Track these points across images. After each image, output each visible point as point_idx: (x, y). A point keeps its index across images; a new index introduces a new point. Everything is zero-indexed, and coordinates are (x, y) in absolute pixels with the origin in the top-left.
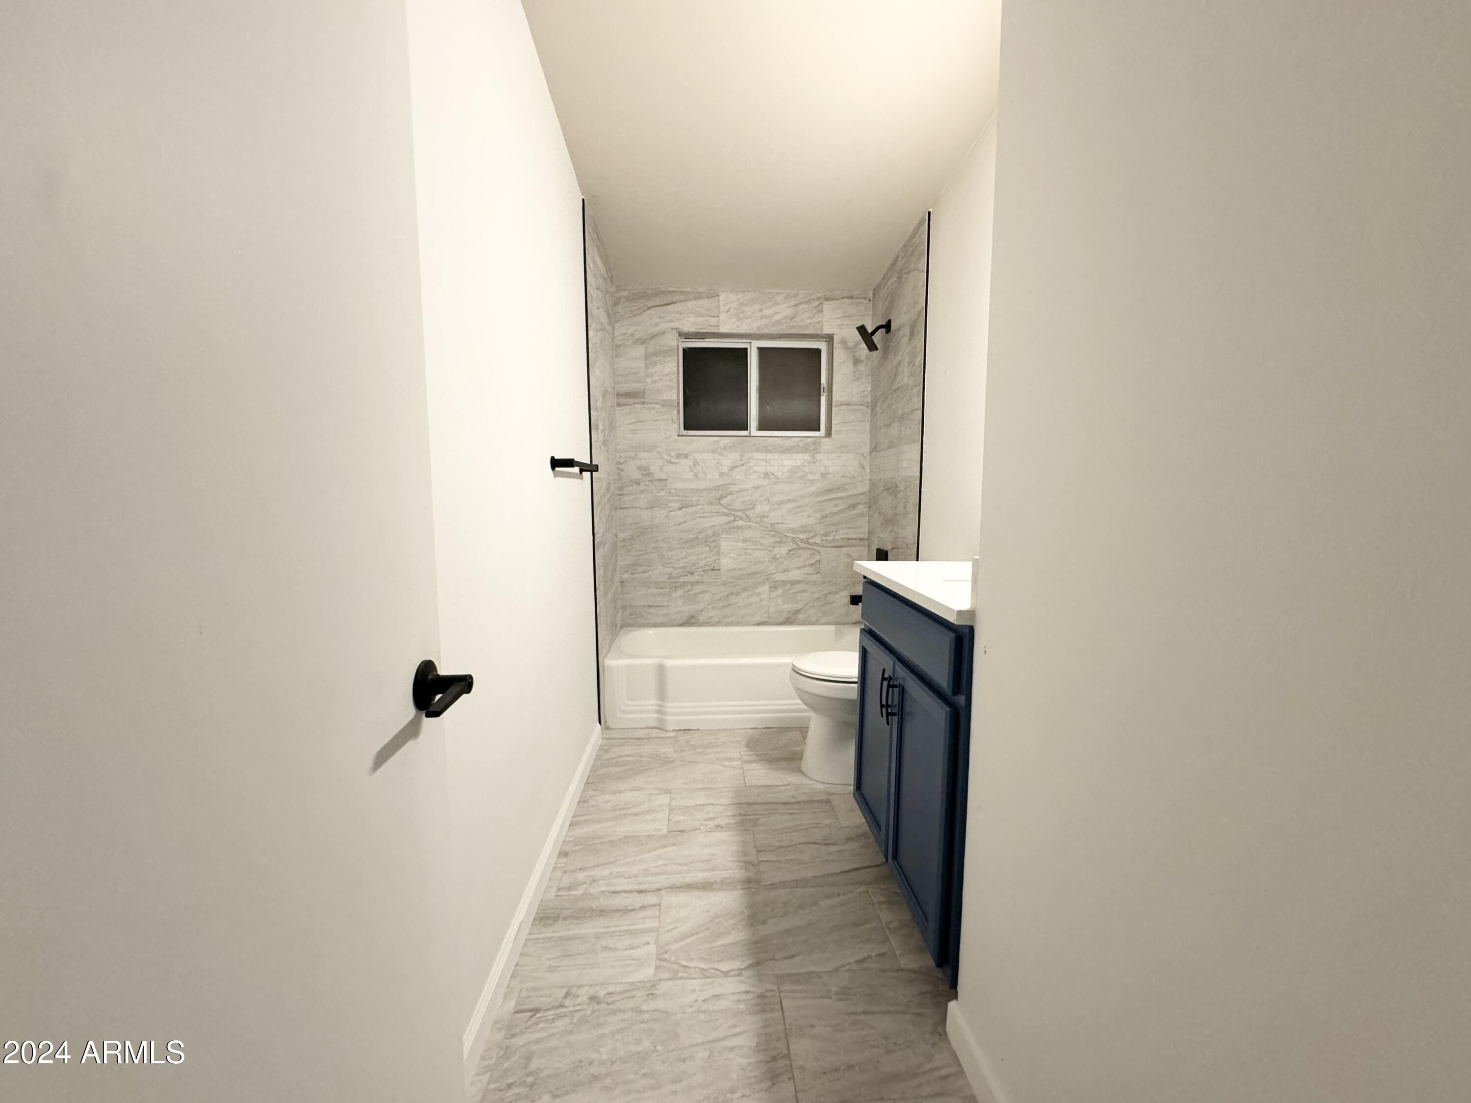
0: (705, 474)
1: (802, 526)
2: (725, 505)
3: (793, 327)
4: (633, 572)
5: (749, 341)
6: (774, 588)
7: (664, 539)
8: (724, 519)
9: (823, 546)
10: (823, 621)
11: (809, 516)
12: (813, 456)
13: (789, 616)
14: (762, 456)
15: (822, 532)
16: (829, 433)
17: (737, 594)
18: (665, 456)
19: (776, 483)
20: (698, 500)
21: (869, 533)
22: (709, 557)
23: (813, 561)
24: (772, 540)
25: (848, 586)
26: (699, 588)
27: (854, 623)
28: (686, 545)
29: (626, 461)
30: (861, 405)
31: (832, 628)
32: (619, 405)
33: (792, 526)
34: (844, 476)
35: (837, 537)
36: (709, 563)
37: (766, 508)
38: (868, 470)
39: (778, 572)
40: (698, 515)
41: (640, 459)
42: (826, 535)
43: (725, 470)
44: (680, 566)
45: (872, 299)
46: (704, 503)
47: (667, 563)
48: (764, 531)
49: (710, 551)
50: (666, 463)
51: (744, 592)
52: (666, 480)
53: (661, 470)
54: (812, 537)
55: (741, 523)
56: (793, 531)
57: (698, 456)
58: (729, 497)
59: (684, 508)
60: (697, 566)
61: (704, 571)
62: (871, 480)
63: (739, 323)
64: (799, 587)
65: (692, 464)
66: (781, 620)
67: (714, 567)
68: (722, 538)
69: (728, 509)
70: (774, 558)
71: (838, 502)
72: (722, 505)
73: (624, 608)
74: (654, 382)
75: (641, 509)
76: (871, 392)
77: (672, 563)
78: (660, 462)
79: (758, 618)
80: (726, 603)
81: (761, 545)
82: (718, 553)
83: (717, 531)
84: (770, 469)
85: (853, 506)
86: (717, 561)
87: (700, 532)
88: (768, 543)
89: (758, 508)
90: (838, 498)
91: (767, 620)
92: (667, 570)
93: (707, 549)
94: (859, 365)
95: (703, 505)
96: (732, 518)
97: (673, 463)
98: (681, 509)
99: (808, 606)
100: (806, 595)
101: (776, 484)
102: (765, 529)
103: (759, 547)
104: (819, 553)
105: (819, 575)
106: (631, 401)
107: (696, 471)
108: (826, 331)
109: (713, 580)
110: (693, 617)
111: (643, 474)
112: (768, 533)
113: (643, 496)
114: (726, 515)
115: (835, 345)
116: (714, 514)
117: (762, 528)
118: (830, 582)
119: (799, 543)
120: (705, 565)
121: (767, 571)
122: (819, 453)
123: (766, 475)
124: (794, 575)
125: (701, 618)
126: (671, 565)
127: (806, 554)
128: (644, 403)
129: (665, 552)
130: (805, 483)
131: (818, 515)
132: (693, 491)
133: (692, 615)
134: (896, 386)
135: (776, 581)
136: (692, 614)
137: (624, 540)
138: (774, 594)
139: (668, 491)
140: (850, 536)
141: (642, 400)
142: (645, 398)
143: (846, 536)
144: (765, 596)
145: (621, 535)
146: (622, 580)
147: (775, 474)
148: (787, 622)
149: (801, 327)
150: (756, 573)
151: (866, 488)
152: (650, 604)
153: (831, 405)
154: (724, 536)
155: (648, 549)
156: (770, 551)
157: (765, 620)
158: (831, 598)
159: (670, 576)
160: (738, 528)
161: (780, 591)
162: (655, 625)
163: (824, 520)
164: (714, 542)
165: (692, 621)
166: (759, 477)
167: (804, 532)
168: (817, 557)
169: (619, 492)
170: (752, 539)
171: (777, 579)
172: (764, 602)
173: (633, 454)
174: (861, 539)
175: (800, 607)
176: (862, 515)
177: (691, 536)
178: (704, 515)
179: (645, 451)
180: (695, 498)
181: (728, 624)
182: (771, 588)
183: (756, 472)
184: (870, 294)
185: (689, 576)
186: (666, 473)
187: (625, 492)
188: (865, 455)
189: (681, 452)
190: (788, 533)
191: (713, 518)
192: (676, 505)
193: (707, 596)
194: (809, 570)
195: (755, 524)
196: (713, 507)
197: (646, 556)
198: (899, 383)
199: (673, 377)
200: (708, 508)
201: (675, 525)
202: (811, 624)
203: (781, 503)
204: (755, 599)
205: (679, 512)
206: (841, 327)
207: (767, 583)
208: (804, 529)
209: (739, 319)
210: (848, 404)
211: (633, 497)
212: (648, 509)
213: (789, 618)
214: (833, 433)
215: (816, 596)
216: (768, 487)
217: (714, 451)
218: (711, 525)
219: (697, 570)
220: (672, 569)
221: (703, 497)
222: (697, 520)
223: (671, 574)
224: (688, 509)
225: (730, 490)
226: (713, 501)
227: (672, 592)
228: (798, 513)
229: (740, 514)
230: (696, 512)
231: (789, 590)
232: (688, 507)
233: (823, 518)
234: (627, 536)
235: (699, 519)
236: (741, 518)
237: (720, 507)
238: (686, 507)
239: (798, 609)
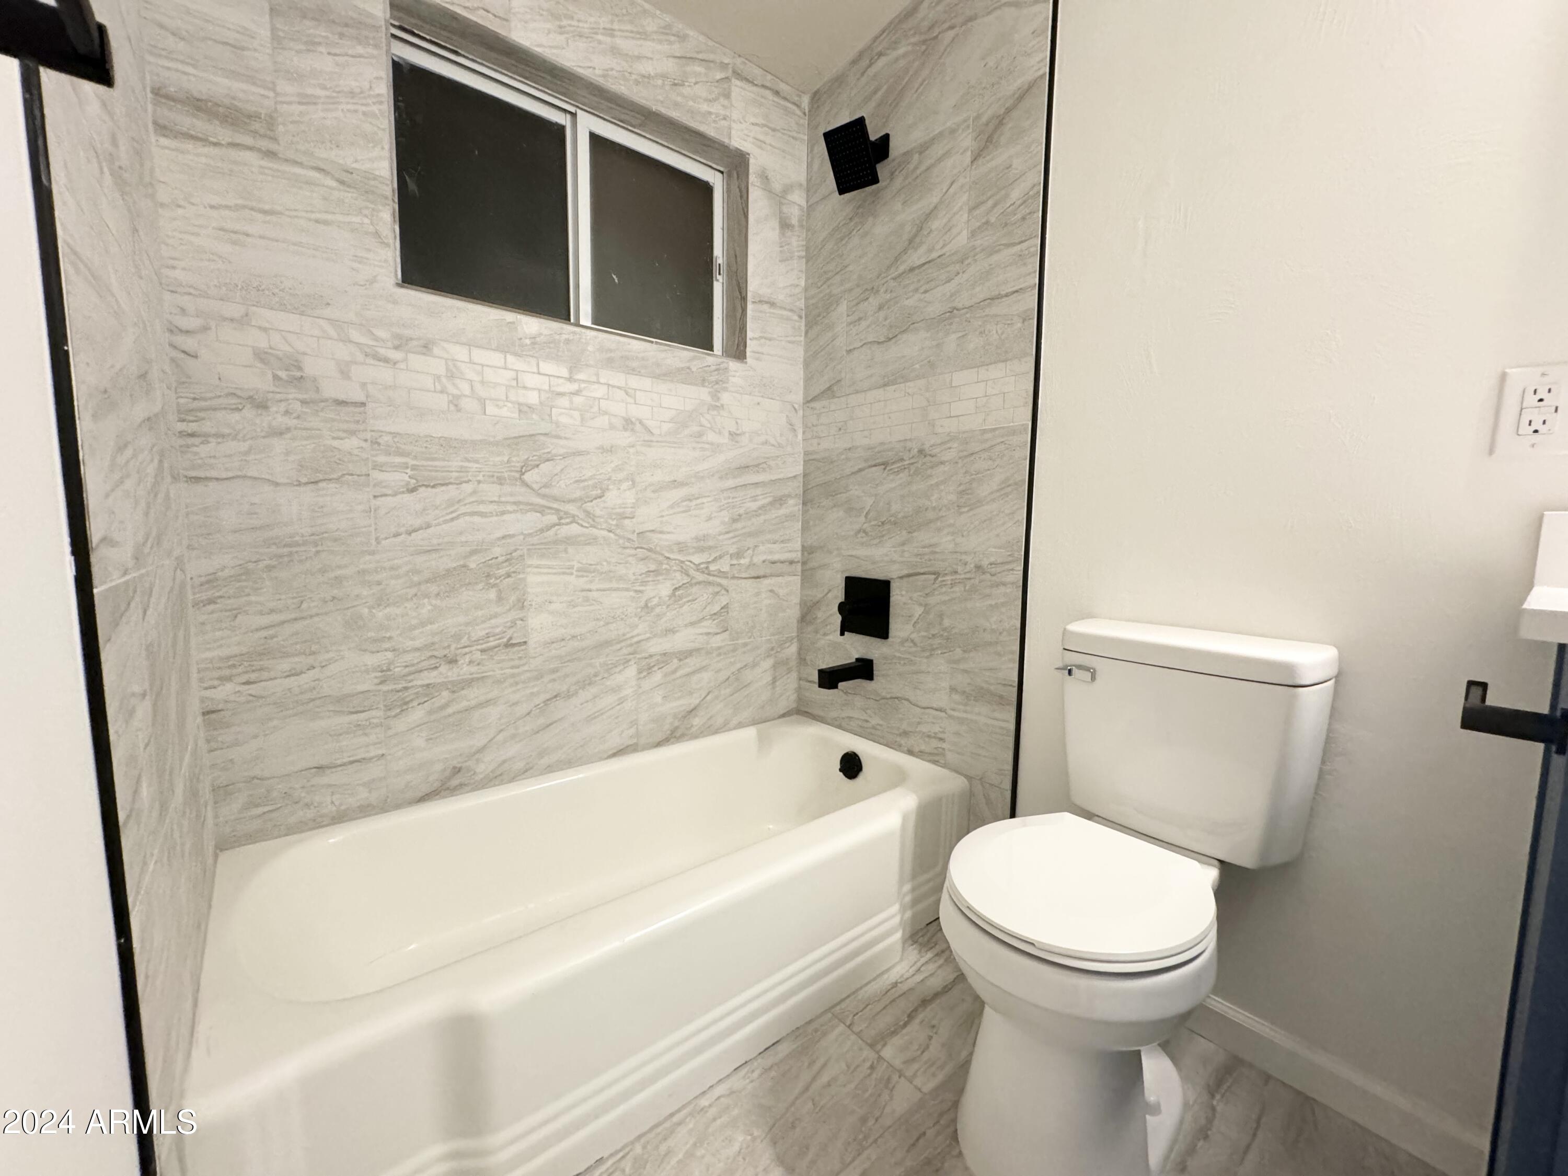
0: (482, 402)
1: (697, 539)
2: (535, 486)
3: (676, 105)
4: (253, 676)
5: (572, 109)
6: (646, 670)
7: (362, 572)
8: (530, 521)
9: (734, 578)
10: (734, 722)
11: (709, 519)
12: (715, 396)
13: (676, 723)
14: (618, 379)
15: (733, 550)
16: (737, 351)
17: (569, 695)
18: (355, 335)
19: (648, 444)
20: (462, 470)
21: (808, 550)
22: (496, 616)
23: (717, 608)
24: (642, 568)
25: (772, 649)
26: (474, 695)
27: (783, 716)
28: (433, 588)
29: (206, 329)
30: (791, 310)
31: (750, 733)
32: (162, 129)
33: (681, 538)
34: (766, 443)
35: (755, 560)
36: (498, 630)
37: (630, 497)
38: (800, 437)
39: (655, 636)
40: (464, 509)
41: (265, 330)
42: (739, 555)
43: (533, 398)
44: (418, 643)
45: (807, 111)
46: (480, 478)
47: (375, 641)
48: (625, 548)
49: (500, 599)
50: (360, 357)
51: (583, 688)
52: (363, 404)
53: (345, 374)
54: (715, 560)
55: (574, 529)
56: (682, 547)
57: (460, 353)
58: (545, 467)
59: (422, 489)
60: (464, 641)
61: (483, 651)
62: (806, 453)
64: (693, 662)
65: (442, 371)
66: (660, 736)
67: (511, 638)
68: (529, 566)
69: (544, 496)
70: (646, 606)
71: (759, 491)
72: (527, 486)
73: (222, 792)
74: (307, 100)
75: (277, 484)
76: (806, 289)
77: (390, 638)
78: (343, 352)
79: (615, 740)
80: (542, 721)
81: (621, 578)
82: (521, 604)
83: (515, 550)
84: (635, 412)
85: (779, 501)
86: (519, 622)
87: (474, 552)
88: (634, 574)
89: (613, 498)
90: (756, 484)
91: (635, 741)
92: (371, 660)
93: (492, 594)
94: (789, 233)
95: (479, 482)
96: (553, 518)
97: (386, 360)
98: (413, 490)
99: (709, 698)
100: (706, 676)
101: (650, 446)
102: (627, 544)
103: (614, 585)
104: (727, 591)
105: (726, 635)
106: (224, 134)
107: (455, 392)
108: (737, 142)
109: (508, 671)
110: (457, 771)
111: (276, 377)
112: (633, 552)
113: (279, 445)
114: (542, 510)
115: (752, 178)
116: (510, 508)
117: (621, 541)
118: (745, 645)
119: (692, 572)
120: (488, 636)
121: (632, 637)
122: (725, 389)
123: (628, 424)
124: (683, 640)
125: (483, 768)
126: (387, 645)
127: (704, 595)
128: (270, 154)
129: (366, 610)
130: (703, 449)
131: (725, 516)
132: (448, 444)
133: (454, 768)
134: (916, 257)
135: (651, 656)
136: (455, 763)
137: (211, 581)
138: (647, 684)
139: (368, 435)
140: (776, 557)
141: (264, 144)
142: (274, 139)
143: (770, 557)
144: (628, 691)
145: (198, 567)
146: (211, 707)
147: (645, 421)
148: (673, 737)
149: (691, 112)
150: (607, 643)
151: (799, 469)
152: (324, 762)
153: (744, 299)
154: (535, 561)
155: (304, 606)
156: (636, 591)
157: (630, 742)
158: (748, 675)
159: (385, 674)
160: (569, 541)
161: (658, 677)
162: (340, 818)
163: (735, 526)
164: (508, 575)
165: (455, 782)
166: (612, 427)
167: (701, 550)
168: (724, 600)
169: (181, 426)
170: (599, 567)
171: (652, 650)
172: (628, 705)
173: (234, 310)
174: (791, 562)
175: (694, 701)
176: (790, 517)
177: (445, 562)
178: (482, 508)
179: (282, 307)
180: (456, 463)
181: (550, 769)
182: (640, 672)
183: (606, 413)
184: (805, 101)
185: (444, 669)
186: (363, 385)
187: (207, 427)
188: (796, 406)
189: (407, 332)
190: (672, 551)
191: (506, 517)
192: (400, 478)
193: (494, 713)
194: (709, 626)
195: (605, 533)
196: (507, 489)
197: (298, 626)
198: (931, 250)
199: (375, 108)
200: (492, 491)
201: (396, 535)
202: (716, 732)
203: (658, 489)
204: (610, 699)
205: (407, 497)
206: (760, 143)
207: (632, 662)
208: (702, 544)
210: (772, 304)
211: (244, 446)
212: (300, 484)
213: (677, 728)
214: (748, 354)
215: (723, 676)
216: (632, 450)
217: (503, 349)
218: (499, 534)
219: (467, 650)
220: (390, 655)
221: (477, 462)
222: (461, 520)
223: (389, 670)
224: (434, 490)
225: (546, 451)
226: (506, 475)
227: (395, 716)
228: (689, 511)
229: (571, 508)
230: (459, 501)
231: (674, 672)
232: (433, 487)
233: (734, 521)
234: (223, 569)
235: (467, 518)
236: (574, 520)
237: (523, 489)
238: (427, 486)
239: (692, 706)
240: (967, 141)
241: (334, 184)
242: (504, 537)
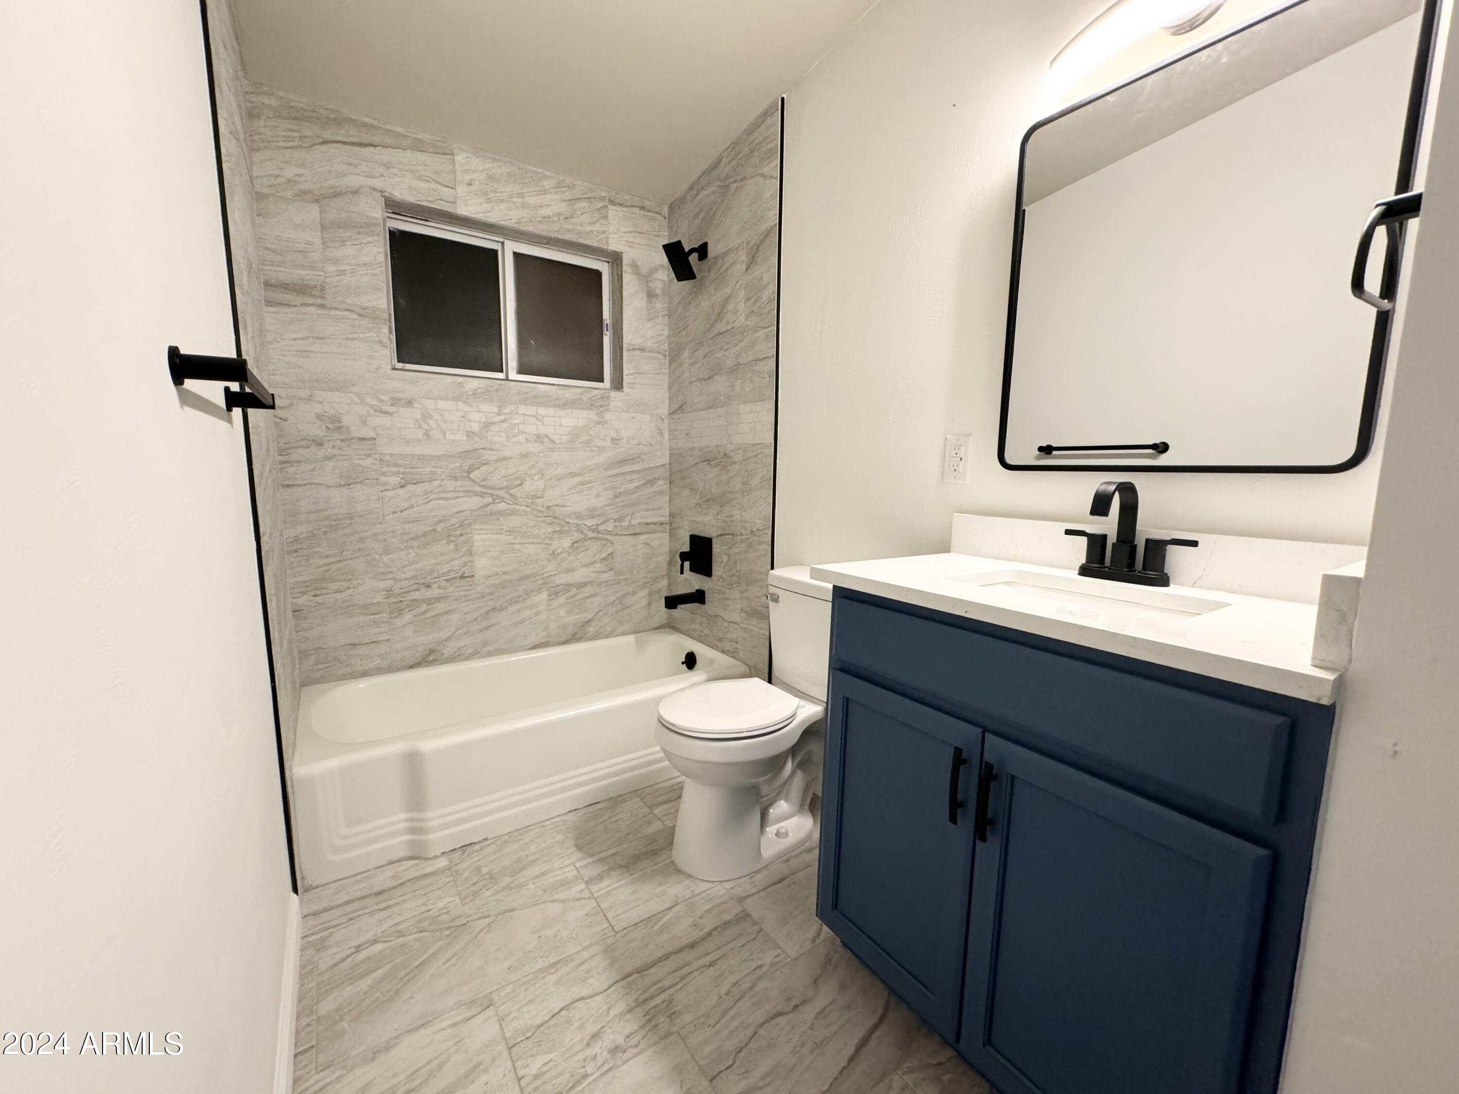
0: (444, 433)
1: (588, 509)
2: (478, 481)
3: (568, 230)
4: (318, 592)
5: (501, 240)
6: (554, 594)
7: (375, 535)
8: (475, 502)
9: (617, 535)
10: (619, 631)
11: (597, 496)
12: (601, 415)
13: (576, 630)
14: (531, 410)
15: (616, 516)
16: (618, 384)
17: (501, 609)
18: (369, 400)
19: (552, 450)
20: (432, 473)
21: (672, 515)
22: (454, 559)
23: (605, 555)
24: (550, 529)
25: (648, 583)
26: (441, 607)
27: (657, 628)
28: (416, 543)
29: (291, 405)
30: (658, 352)
31: (631, 638)
32: (269, 303)
33: (578, 510)
34: (639, 444)
35: (633, 522)
36: (456, 568)
37: (540, 484)
38: (667, 437)
39: (560, 573)
40: (434, 496)
41: (321, 403)
42: (621, 519)
43: (476, 427)
44: (407, 576)
45: (667, 216)
46: (443, 477)
47: (383, 573)
48: (538, 517)
49: (456, 550)
50: (372, 411)
51: (511, 605)
52: (374, 439)
53: (364, 423)
54: (603, 523)
55: (502, 506)
56: (578, 515)
57: (430, 404)
58: (484, 469)
59: (408, 486)
60: (435, 574)
61: (447, 580)
62: (671, 449)
63: (489, 205)
64: (587, 591)
65: (419, 416)
66: (564, 638)
67: (464, 573)
68: (475, 529)
69: (483, 486)
70: (553, 553)
71: (634, 476)
72: (473, 481)
73: (303, 655)
74: (342, 273)
75: (328, 486)
76: (669, 336)
77: (392, 572)
78: (363, 410)
79: (533, 639)
80: (484, 623)
81: (535, 536)
82: (470, 553)
83: (466, 520)
84: (542, 430)
85: (650, 483)
86: (468, 563)
87: (440, 522)
88: (544, 533)
89: (530, 486)
90: (632, 472)
91: (547, 639)
92: (382, 585)
93: (452, 547)
94: (654, 300)
95: (443, 480)
96: (489, 500)
97: (386, 413)
98: (403, 486)
99: (600, 613)
100: (597, 600)
102: (539, 514)
103: (530, 540)
104: (612, 543)
105: (612, 573)
106: (300, 300)
107: (427, 428)
108: (613, 246)
109: (463, 593)
110: (432, 651)
111: (328, 428)
112: (544, 519)
113: (330, 464)
114: (482, 495)
115: (625, 268)
116: (462, 494)
117: (535, 512)
118: (626, 580)
119: (585, 531)
120: (449, 572)
121: (543, 573)
122: (608, 410)
123: (539, 438)
124: (580, 575)
125: (448, 651)
126: (390, 576)
127: (594, 546)
128: (322, 306)
129: (377, 556)
130: (592, 451)
131: (610, 494)
132: (424, 458)
133: (430, 650)
134: (721, 327)
135: (557, 586)
136: (430, 646)
137: (297, 540)
138: (555, 604)
139: (377, 456)
140: (649, 520)
141: (319, 301)
142: (324, 298)
143: (644, 520)
144: (542, 608)
145: (291, 533)
146: (297, 608)
147: (550, 436)
148: (574, 638)
149: (579, 233)
150: (527, 577)
151: (666, 460)
152: (356, 641)
153: (621, 349)
154: (478, 526)
155: (344, 553)
156: (546, 544)
157: (544, 640)
158: (629, 600)
159: (389, 593)
160: (500, 513)
161: (562, 599)
162: (365, 674)
163: (617, 500)
164: (462, 535)
165: (431, 658)
166: (527, 440)
167: (593, 517)
168: (610, 550)
169: (281, 458)
170: (520, 529)
171: (558, 582)
172: (543, 617)
173: (305, 393)
174: (662, 524)
175: (589, 616)
176: (660, 492)
177: (422, 528)
178: (444, 495)
179: (330, 389)
180: (428, 469)
181: (490, 654)
182: (550, 595)
183: (523, 432)
184: (665, 210)
185: (423, 590)
186: (374, 428)
187: (293, 457)
188: (663, 417)
189: (400, 396)
190: (570, 518)
191: (460, 500)
192: (395, 480)
193: (454, 618)
194: (599, 566)
195: (524, 508)
196: (459, 483)
197: (341, 565)
198: (728, 323)
199: (378, 270)
200: (450, 485)
201: (395, 512)
202: (606, 637)
203: (560, 478)
204: (528, 613)
205: (400, 491)
206: (630, 244)
207: (544, 589)
208: (592, 513)
209: (489, 200)
210: (643, 350)
211: (310, 467)
212: (340, 486)
213: (576, 633)
214: (624, 385)
215: (610, 599)
216: (541, 455)
217: (456, 399)
218: (456, 510)
219: (436, 580)
220: (391, 582)
221: (440, 468)
222: (432, 502)
223: (391, 591)
224: (416, 486)
225: (484, 458)
226: (459, 474)
227: (395, 618)
228: (583, 491)
229: (501, 493)
230: (431, 491)
231: (573, 596)
232: (415, 484)
233: (616, 497)
234: (302, 533)
235: (437, 502)
236: (503, 500)
237: (470, 483)
238: (412, 484)
239: (588, 619)
240: (743, 257)
241: (356, 317)
242: (458, 512)
